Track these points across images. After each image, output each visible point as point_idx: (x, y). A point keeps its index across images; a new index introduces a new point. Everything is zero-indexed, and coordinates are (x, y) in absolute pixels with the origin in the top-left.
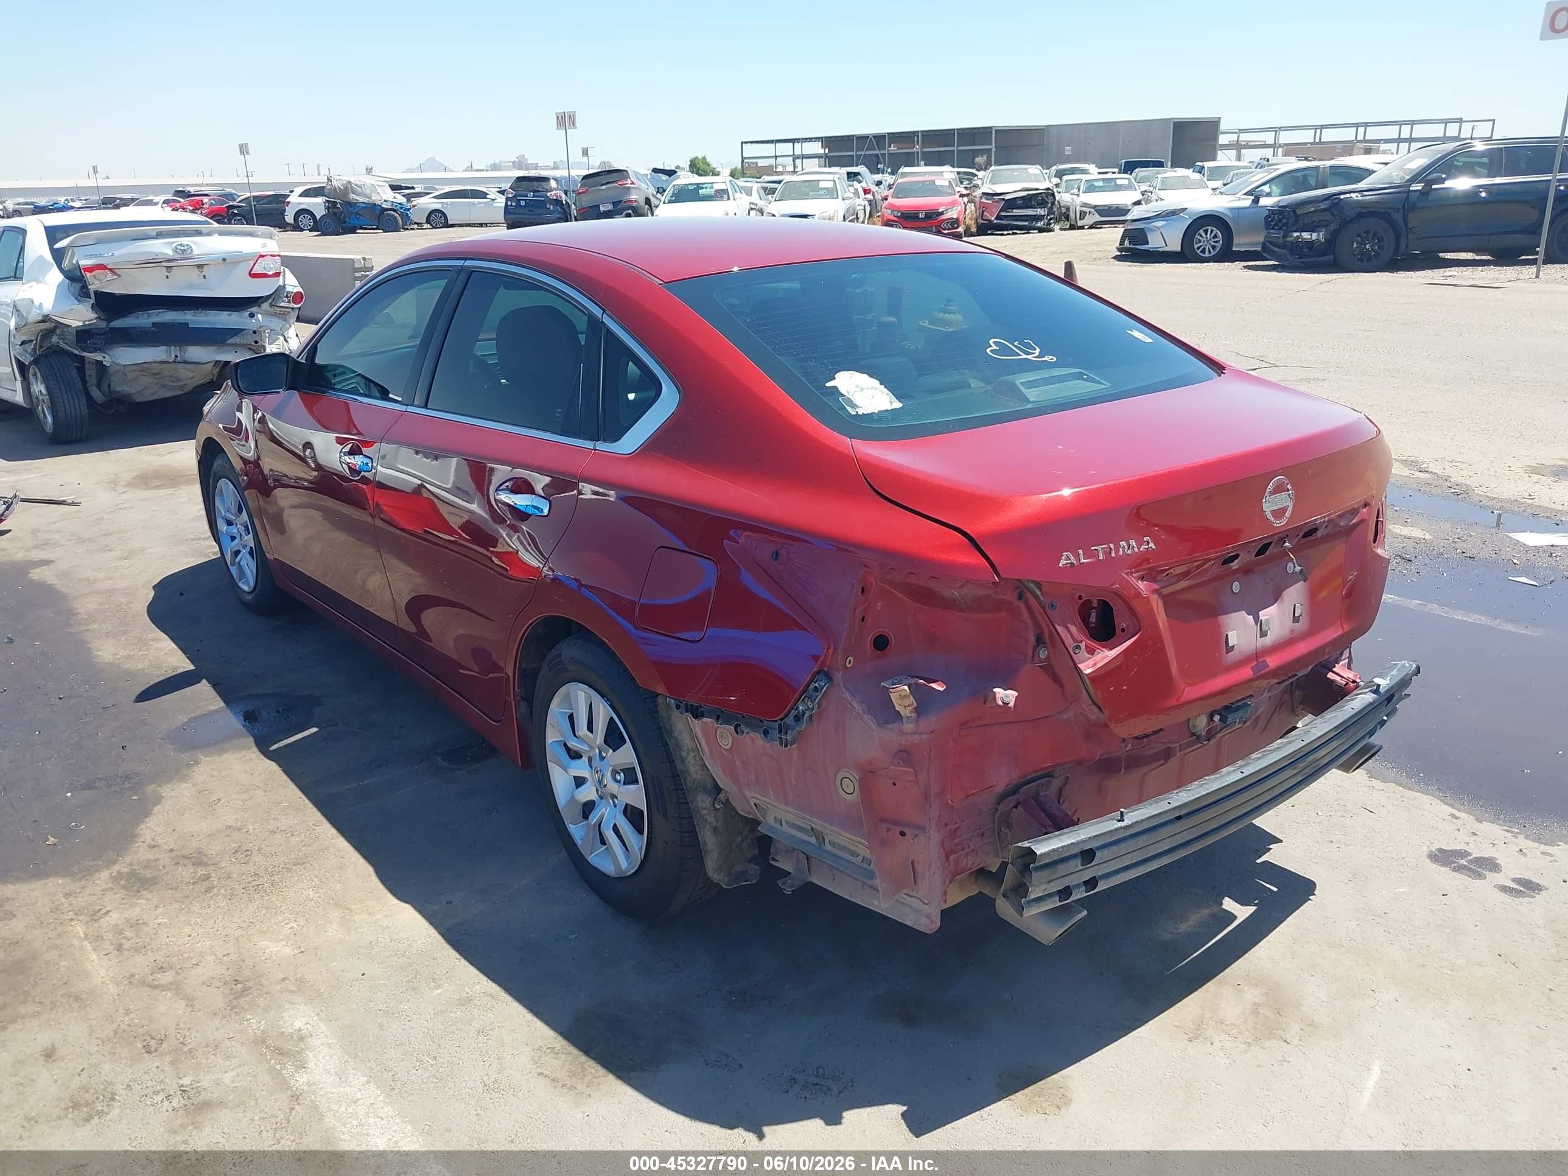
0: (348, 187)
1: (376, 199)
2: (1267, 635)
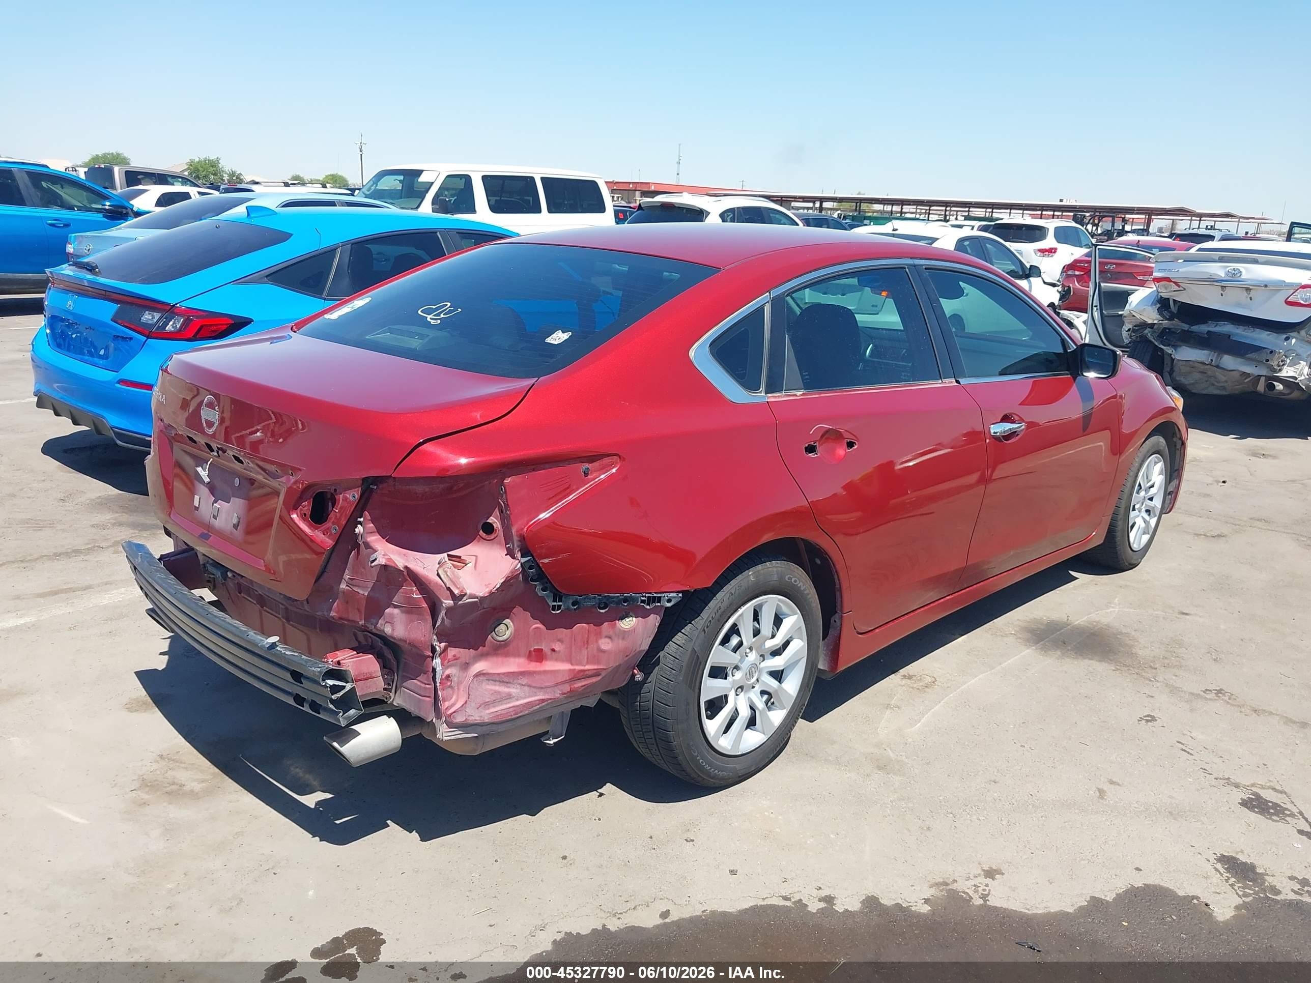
2: (216, 519)
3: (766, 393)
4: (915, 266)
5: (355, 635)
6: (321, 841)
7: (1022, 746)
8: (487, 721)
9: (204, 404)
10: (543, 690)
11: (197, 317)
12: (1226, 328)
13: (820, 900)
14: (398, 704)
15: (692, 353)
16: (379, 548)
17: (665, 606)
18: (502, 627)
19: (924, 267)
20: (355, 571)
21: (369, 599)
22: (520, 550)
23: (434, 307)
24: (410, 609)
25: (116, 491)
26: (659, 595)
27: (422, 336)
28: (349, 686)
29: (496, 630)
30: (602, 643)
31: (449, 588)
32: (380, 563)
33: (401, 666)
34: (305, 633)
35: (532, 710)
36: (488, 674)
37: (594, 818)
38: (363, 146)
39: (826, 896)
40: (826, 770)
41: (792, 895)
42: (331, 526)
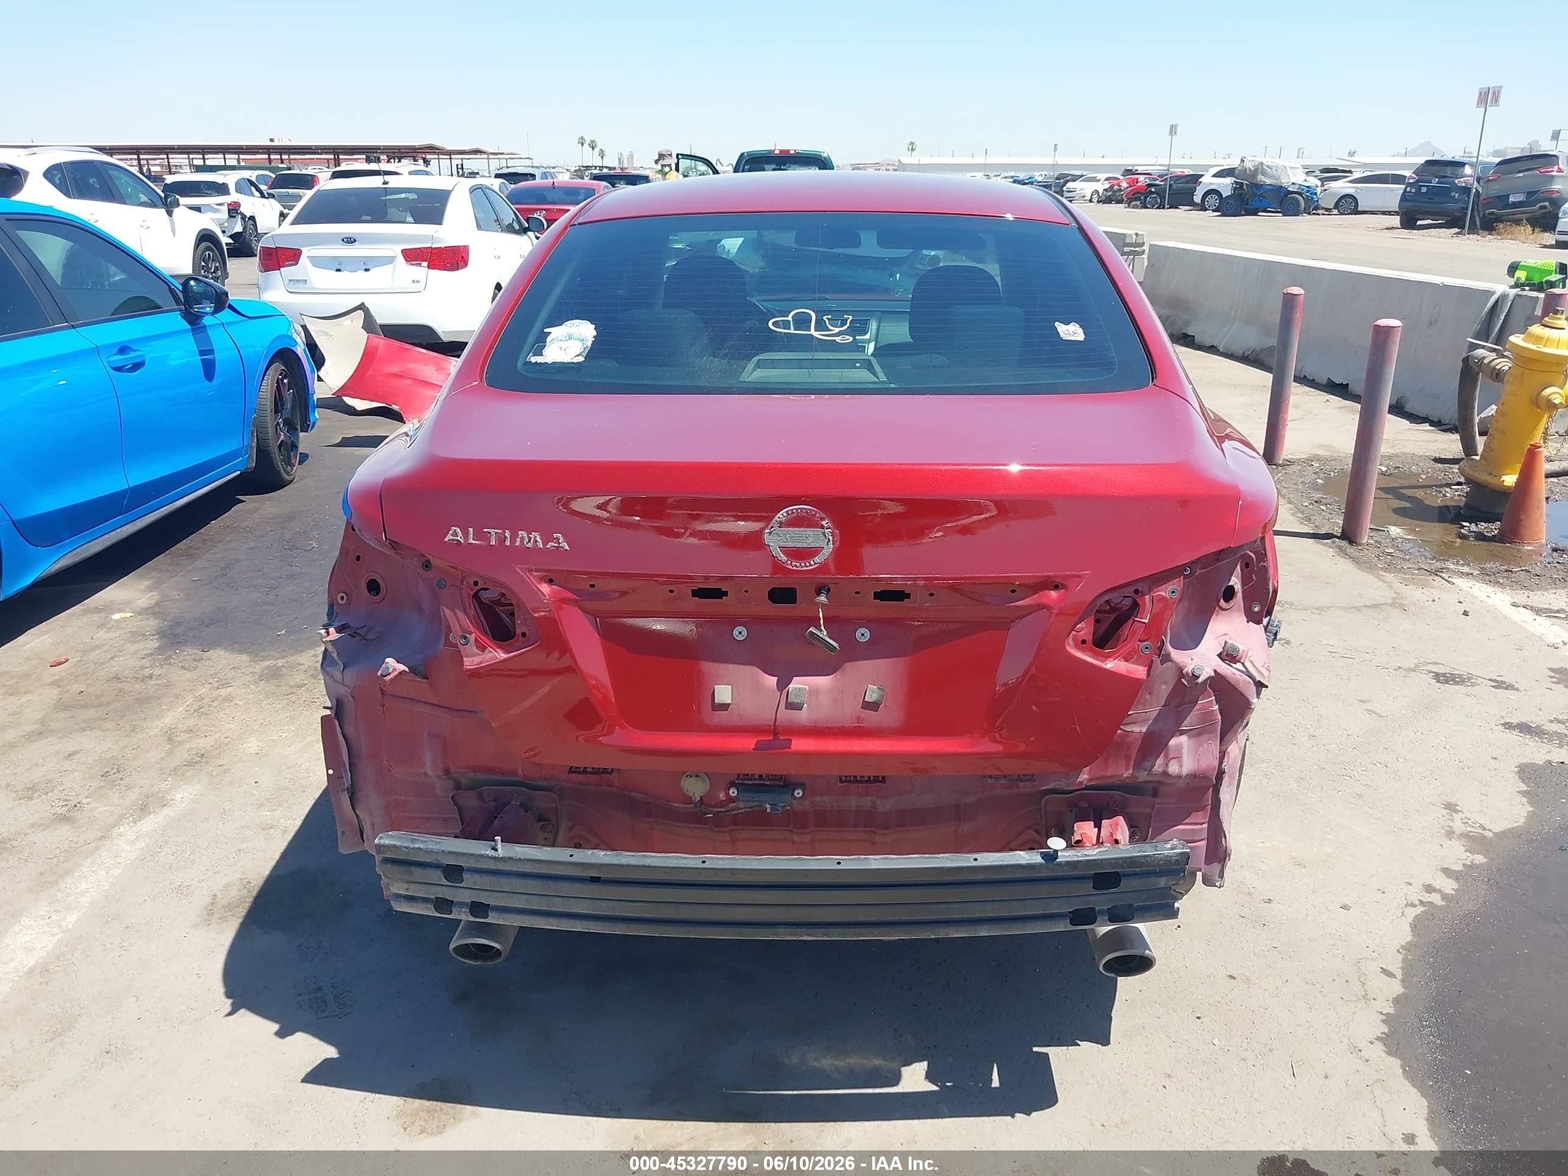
0: (1259, 169)
1: (1285, 181)
2: (800, 709)
9: (775, 524)
21: (1146, 735)
23: (789, 318)
24: (1203, 729)
39: (1424, 887)
42: (1139, 646)
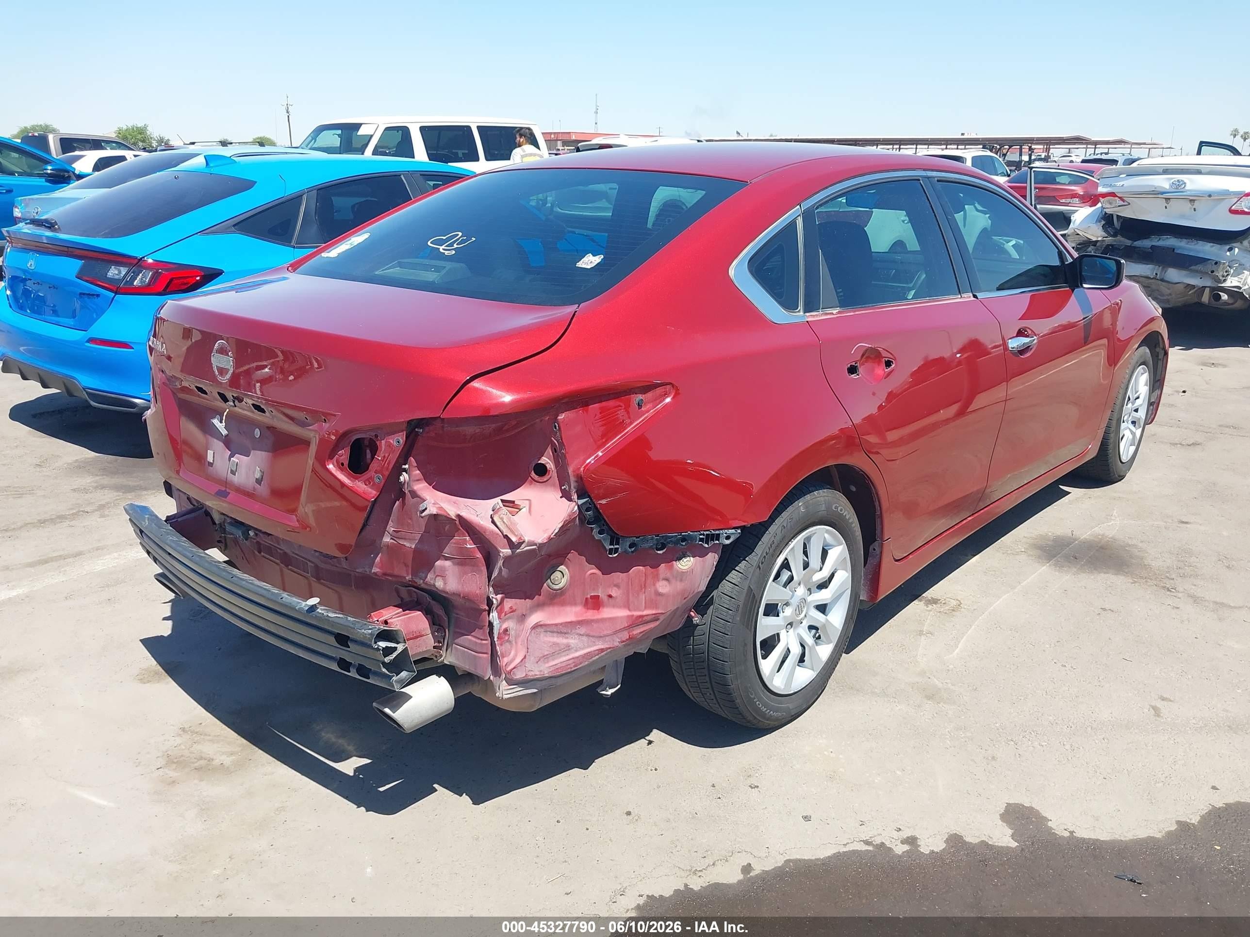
2: (235, 475)
3: (805, 313)
4: (928, 178)
5: (397, 591)
6: (367, 811)
7: (1062, 666)
8: (547, 675)
9: (214, 351)
10: (601, 639)
11: (166, 270)
12: (1169, 241)
13: (903, 842)
14: (449, 662)
15: (732, 272)
16: (428, 498)
17: (724, 543)
18: (557, 575)
19: (936, 179)
20: (400, 522)
21: (416, 551)
22: (577, 492)
23: (444, 238)
24: (463, 560)
25: (93, 454)
26: (717, 532)
27: (438, 269)
28: (400, 647)
29: (552, 577)
30: (660, 586)
31: (506, 535)
32: (431, 512)
33: (453, 621)
34: (336, 591)
35: (591, 660)
36: (545, 625)
37: (649, 768)
38: (290, 107)
39: (908, 837)
40: (875, 703)
41: (873, 839)
42: (374, 475)
